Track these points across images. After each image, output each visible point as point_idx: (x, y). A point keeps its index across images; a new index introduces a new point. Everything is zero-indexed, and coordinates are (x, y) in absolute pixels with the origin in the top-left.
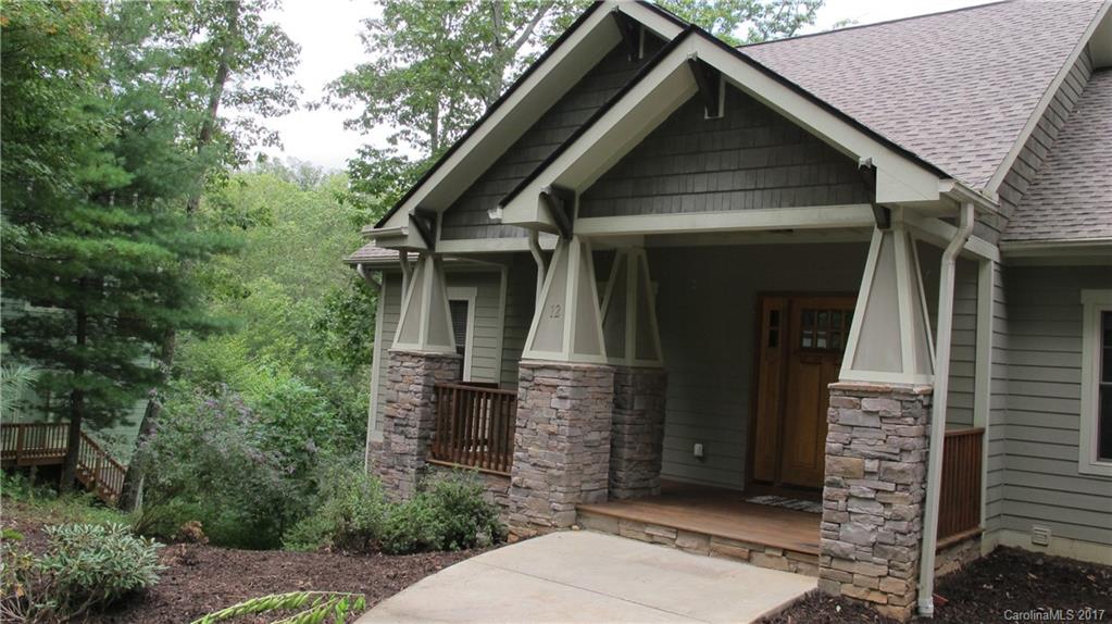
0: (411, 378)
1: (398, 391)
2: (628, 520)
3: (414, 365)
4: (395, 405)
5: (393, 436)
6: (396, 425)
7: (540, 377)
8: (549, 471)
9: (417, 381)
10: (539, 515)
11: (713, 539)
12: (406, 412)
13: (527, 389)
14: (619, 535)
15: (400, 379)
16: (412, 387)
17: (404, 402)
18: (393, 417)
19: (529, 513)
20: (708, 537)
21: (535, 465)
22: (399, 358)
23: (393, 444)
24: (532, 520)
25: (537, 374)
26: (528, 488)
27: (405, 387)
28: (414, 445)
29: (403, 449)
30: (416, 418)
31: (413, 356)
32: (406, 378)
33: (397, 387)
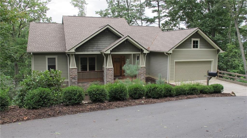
4: (72, 76)
5: (72, 80)
6: (73, 78)
9: (76, 72)
17: (74, 75)
22: (72, 69)
27: (74, 73)
28: (77, 80)
29: (75, 81)
30: (77, 77)
31: (75, 69)
32: (74, 72)
33: (72, 73)
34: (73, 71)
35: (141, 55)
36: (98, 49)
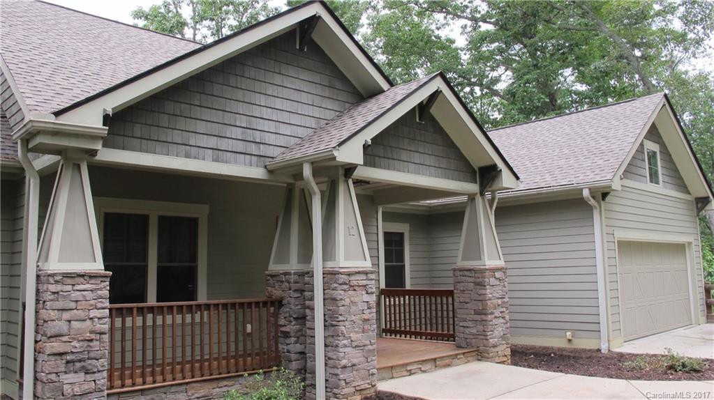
0: (92, 302)
1: (69, 321)
2: (397, 366)
3: (94, 287)
4: (64, 339)
5: (63, 377)
6: (68, 362)
7: (355, 280)
8: (366, 348)
9: (99, 305)
10: (362, 383)
11: (437, 360)
12: (86, 344)
13: (345, 291)
14: (393, 378)
15: (73, 305)
16: (94, 313)
17: (80, 332)
18: (61, 354)
19: (356, 384)
20: (435, 360)
21: (356, 346)
22: (69, 281)
23: (65, 387)
24: (358, 388)
25: (352, 278)
26: (354, 365)
27: (81, 314)
28: (102, 380)
29: (86, 387)
30: (101, 347)
31: (92, 276)
32: (82, 305)
33: (66, 315)
34: (75, 295)
35: (479, 199)
36: (253, 149)
